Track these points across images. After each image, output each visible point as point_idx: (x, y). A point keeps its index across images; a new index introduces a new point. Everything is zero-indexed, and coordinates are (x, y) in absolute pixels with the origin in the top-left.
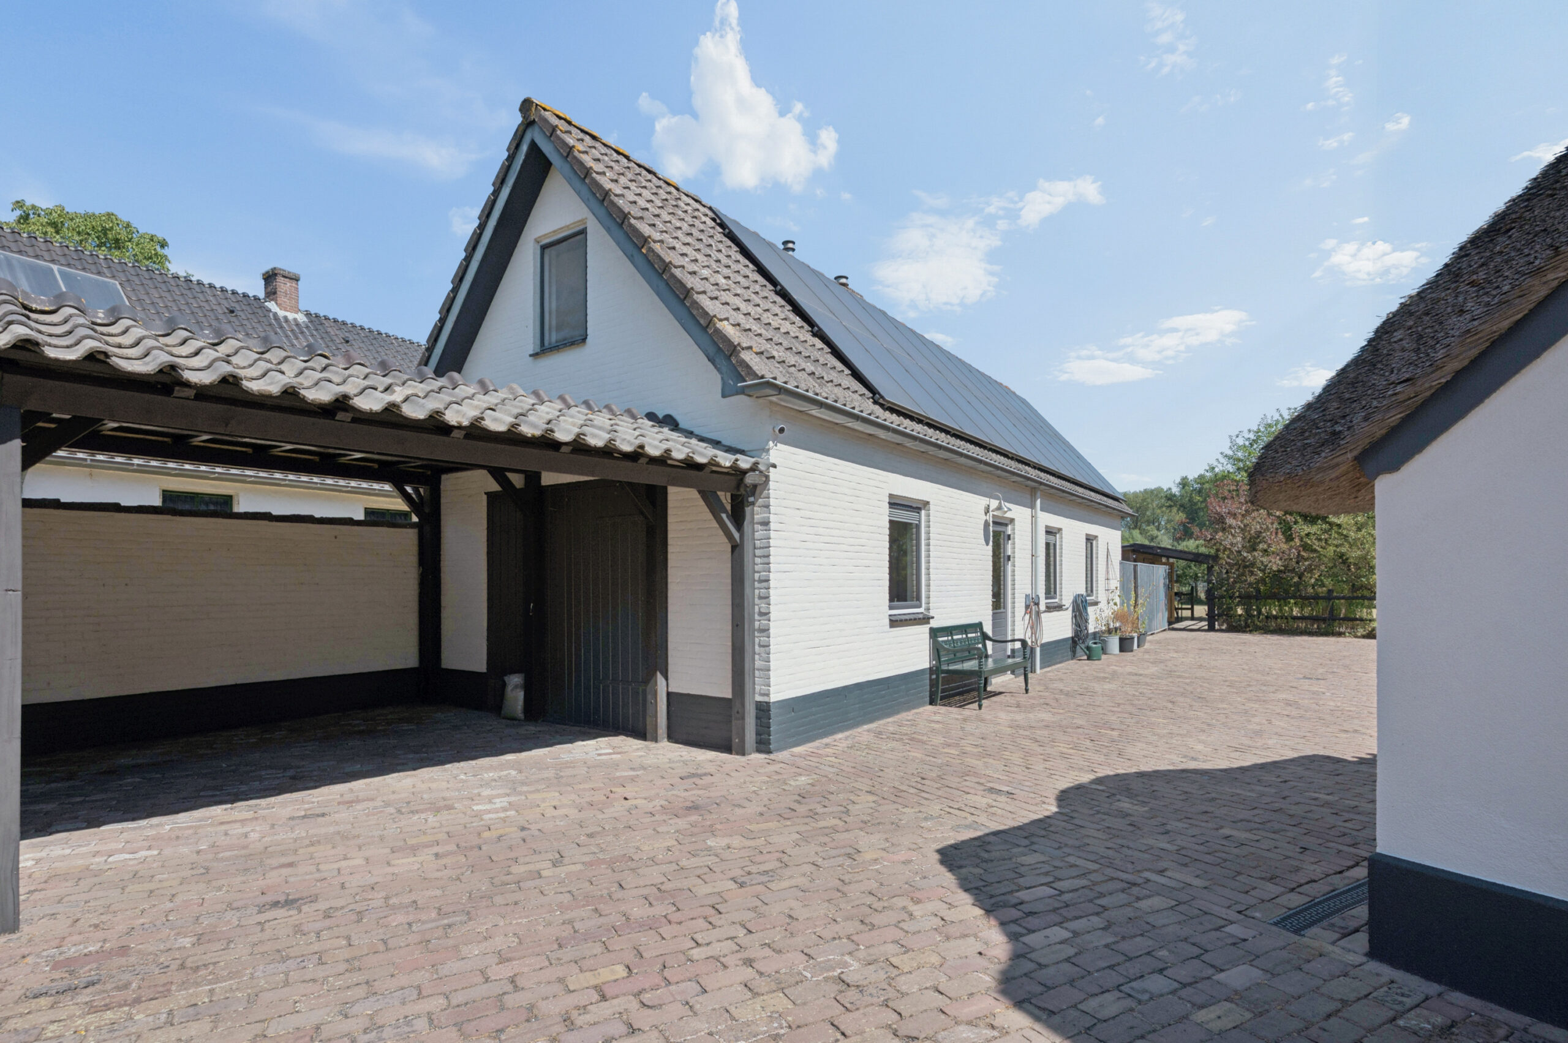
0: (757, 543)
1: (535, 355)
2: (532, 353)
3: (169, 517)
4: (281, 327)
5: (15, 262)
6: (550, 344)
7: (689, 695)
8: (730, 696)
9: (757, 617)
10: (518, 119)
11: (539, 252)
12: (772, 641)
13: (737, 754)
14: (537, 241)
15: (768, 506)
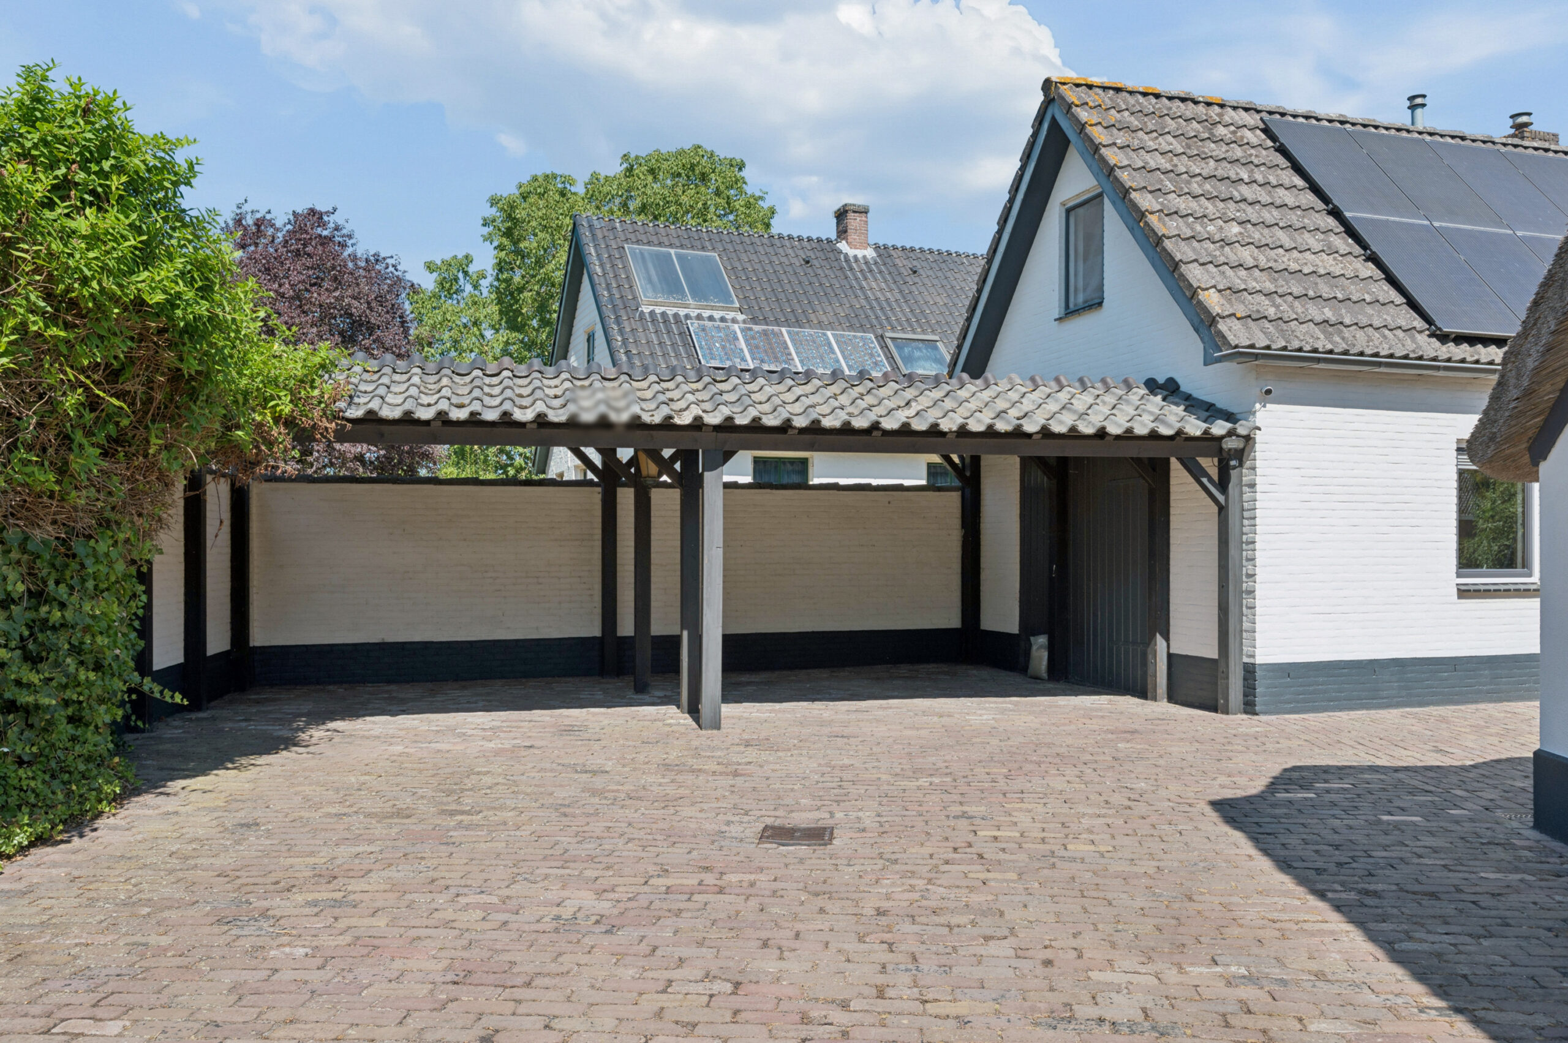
0: (1245, 504)
1: (1059, 319)
2: (1057, 316)
3: (769, 491)
4: (851, 269)
5: (646, 254)
6: (1075, 305)
7: (1187, 656)
8: (1216, 657)
9: (1244, 579)
10: (1040, 97)
11: (1064, 215)
12: (1258, 603)
13: (1222, 713)
14: (1063, 204)
15: (1254, 468)
